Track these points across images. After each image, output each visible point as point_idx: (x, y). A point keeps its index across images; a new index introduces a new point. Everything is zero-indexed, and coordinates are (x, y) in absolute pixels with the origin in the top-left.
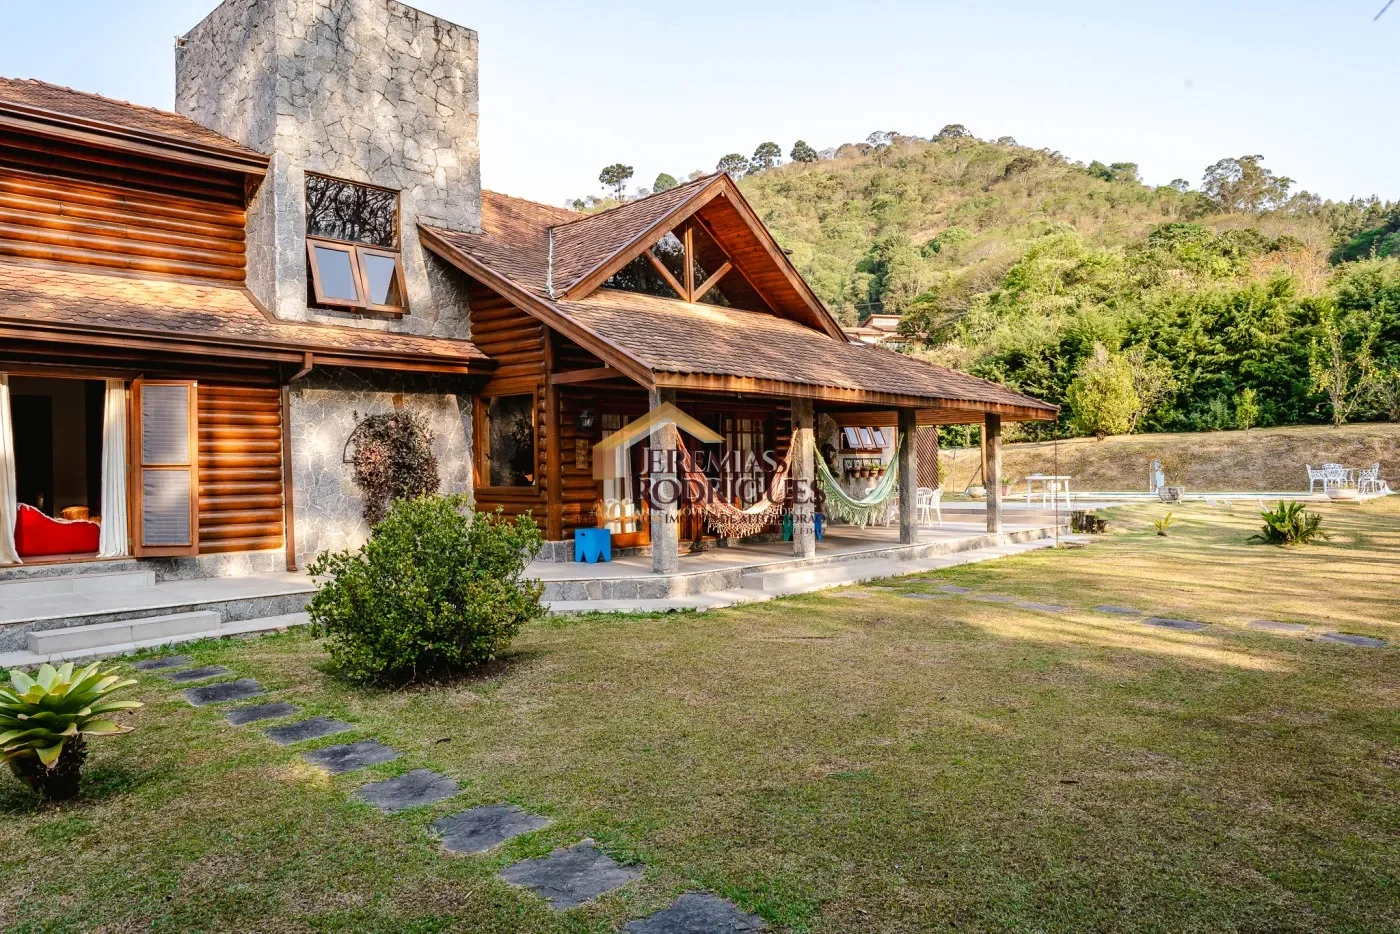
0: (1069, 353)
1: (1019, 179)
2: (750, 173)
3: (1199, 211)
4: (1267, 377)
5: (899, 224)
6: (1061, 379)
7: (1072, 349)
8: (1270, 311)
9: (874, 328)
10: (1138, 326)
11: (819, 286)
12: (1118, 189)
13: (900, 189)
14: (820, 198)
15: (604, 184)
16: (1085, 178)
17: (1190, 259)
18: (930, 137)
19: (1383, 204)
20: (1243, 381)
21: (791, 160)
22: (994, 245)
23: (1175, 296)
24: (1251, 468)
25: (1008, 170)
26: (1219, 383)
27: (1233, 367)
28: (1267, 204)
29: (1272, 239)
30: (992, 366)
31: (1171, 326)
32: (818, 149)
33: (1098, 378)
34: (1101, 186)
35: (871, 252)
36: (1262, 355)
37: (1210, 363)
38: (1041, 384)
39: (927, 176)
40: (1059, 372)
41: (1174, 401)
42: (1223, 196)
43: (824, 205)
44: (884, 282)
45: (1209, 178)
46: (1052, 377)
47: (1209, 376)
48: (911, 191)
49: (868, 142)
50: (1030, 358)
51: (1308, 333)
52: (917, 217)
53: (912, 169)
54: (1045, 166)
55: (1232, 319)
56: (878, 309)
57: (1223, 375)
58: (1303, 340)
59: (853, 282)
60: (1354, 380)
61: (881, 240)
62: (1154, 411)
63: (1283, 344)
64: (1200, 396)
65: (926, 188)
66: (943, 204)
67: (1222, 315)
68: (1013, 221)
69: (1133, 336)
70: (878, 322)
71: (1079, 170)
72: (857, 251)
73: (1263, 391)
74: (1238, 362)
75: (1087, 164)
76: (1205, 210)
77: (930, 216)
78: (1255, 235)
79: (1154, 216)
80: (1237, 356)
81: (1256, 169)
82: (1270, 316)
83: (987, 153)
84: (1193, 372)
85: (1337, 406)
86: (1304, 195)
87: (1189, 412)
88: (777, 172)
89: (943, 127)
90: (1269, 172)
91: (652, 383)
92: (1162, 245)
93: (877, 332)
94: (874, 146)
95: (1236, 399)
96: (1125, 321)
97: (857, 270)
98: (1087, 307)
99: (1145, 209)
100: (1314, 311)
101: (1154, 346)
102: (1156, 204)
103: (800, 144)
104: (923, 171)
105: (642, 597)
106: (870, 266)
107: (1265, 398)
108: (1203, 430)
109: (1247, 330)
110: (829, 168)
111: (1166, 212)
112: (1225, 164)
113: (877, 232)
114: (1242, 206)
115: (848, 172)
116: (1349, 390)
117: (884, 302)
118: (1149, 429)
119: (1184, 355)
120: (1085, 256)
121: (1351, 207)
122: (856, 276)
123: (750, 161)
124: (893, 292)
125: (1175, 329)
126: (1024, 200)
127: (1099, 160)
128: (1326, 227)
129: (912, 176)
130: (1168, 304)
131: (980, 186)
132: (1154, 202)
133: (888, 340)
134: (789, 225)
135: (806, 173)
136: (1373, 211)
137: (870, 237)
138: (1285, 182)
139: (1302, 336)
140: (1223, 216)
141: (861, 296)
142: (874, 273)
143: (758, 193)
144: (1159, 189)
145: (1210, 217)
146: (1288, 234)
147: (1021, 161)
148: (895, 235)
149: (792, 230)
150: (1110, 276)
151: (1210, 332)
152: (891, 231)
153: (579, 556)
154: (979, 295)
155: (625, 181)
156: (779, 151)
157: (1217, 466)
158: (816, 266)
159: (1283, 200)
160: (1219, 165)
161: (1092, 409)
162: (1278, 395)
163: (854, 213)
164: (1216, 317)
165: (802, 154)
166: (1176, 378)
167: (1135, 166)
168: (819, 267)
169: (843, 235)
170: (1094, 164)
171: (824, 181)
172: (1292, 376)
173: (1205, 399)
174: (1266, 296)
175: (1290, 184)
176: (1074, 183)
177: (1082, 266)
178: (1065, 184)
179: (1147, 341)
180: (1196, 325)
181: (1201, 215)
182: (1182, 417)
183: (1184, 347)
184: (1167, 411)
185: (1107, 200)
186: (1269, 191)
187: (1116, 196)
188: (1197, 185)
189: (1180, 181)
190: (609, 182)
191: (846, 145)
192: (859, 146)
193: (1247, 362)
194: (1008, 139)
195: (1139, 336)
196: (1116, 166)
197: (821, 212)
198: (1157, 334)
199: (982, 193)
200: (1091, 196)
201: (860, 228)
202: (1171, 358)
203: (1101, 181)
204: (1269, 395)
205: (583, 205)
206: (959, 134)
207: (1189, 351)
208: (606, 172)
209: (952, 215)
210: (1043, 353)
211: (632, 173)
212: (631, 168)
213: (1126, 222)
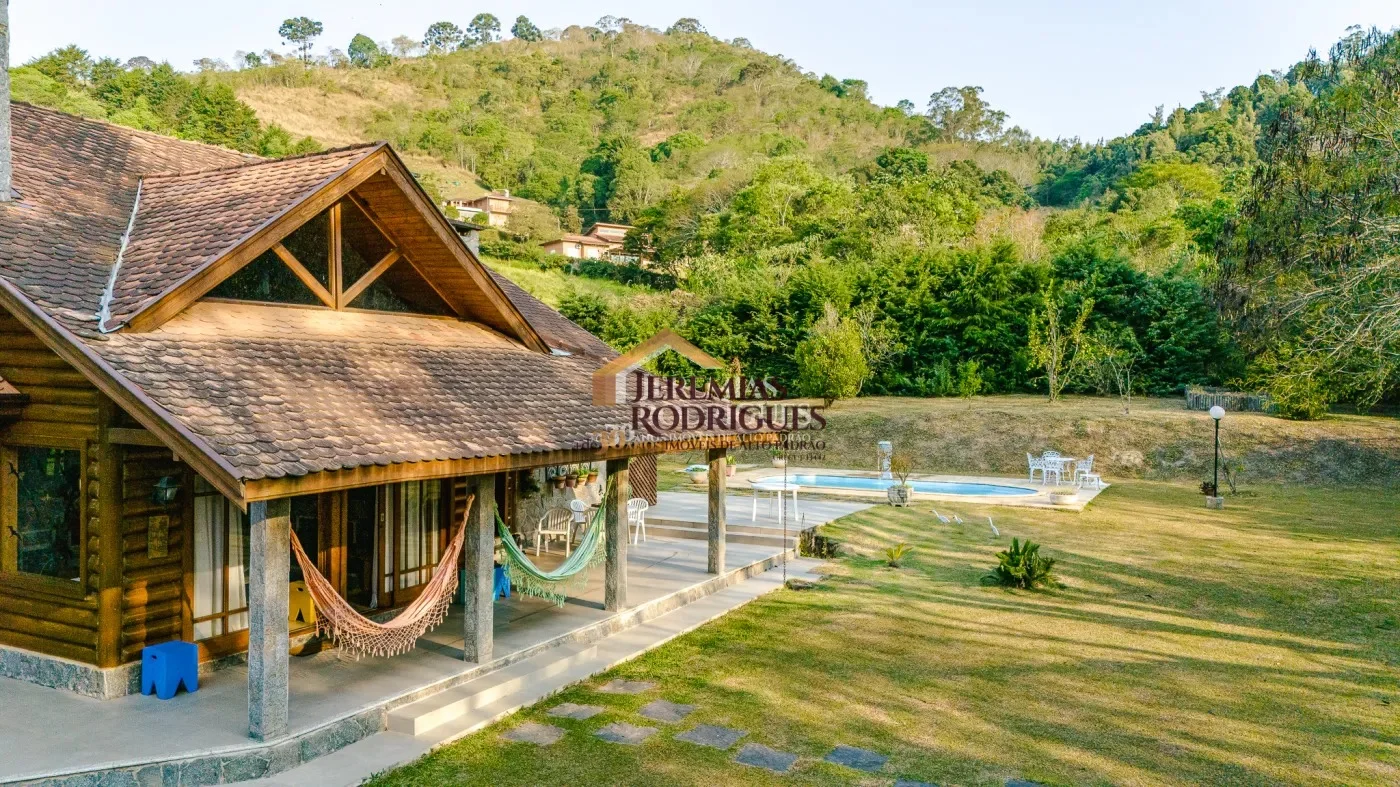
0: (798, 308)
1: (753, 85)
2: (463, 45)
3: (923, 137)
4: (988, 344)
5: (630, 122)
6: (789, 335)
7: (802, 303)
8: (994, 277)
9: (598, 237)
10: (869, 280)
11: (539, 184)
12: (849, 107)
13: (630, 84)
14: (543, 83)
15: (285, 39)
16: (817, 91)
17: (917, 200)
18: (663, 30)
19: (1084, 146)
20: (966, 346)
21: (511, 36)
22: (726, 154)
23: (904, 254)
24: (974, 447)
25: (742, 74)
26: (944, 348)
27: (957, 332)
28: (983, 136)
29: (988, 172)
30: (719, 317)
31: (899, 285)
32: (542, 29)
33: (827, 342)
34: (831, 100)
35: (598, 150)
36: (984, 321)
37: (935, 327)
38: (769, 339)
39: (660, 72)
40: (788, 329)
41: (900, 364)
42: (946, 124)
43: (546, 91)
44: (611, 186)
45: (934, 105)
46: (780, 333)
47: (934, 339)
48: (642, 88)
49: (598, 26)
50: (758, 311)
51: (1028, 301)
52: (647, 117)
53: (643, 62)
54: (778, 73)
55: (958, 282)
56: (605, 218)
57: (947, 340)
58: (1024, 308)
59: (577, 183)
60: (1069, 357)
61: (609, 139)
62: (880, 374)
63: (1005, 312)
64: (923, 358)
65: (658, 84)
66: (675, 105)
67: (948, 277)
68: (745, 130)
69: (862, 294)
70: (603, 230)
71: (812, 82)
72: (582, 148)
73: (984, 358)
74: (962, 327)
75: (820, 76)
76: (930, 138)
77: (662, 117)
78: (974, 167)
79: (882, 137)
80: (961, 321)
81: (975, 100)
82: (993, 282)
83: (720, 53)
84: (919, 334)
85: (1052, 380)
86: (1016, 131)
87: (915, 376)
88: (496, 48)
89: (677, 19)
90: (987, 104)
91: (239, 496)
92: (890, 182)
93: (603, 243)
94: (604, 31)
95: (960, 366)
96: (855, 277)
97: (582, 170)
98: (817, 259)
99: (873, 129)
100: (1033, 279)
101: (882, 305)
102: (884, 126)
103: (521, 20)
104: (655, 66)
105: (228, 781)
106: (596, 167)
107: (986, 365)
108: (927, 395)
109: (972, 295)
110: (554, 51)
111: (893, 135)
112: (949, 93)
113: (605, 127)
114: (962, 136)
115: (576, 58)
116: (1063, 365)
117: (610, 209)
118: (876, 392)
119: (911, 316)
120: (815, 183)
121: (1056, 146)
122: (581, 177)
123: (465, 32)
124: (621, 198)
125: (904, 288)
126: (758, 108)
127: (832, 74)
128: (1036, 164)
129: (643, 69)
130: (898, 261)
131: (713, 88)
132: (882, 123)
133: (614, 252)
134: (508, 110)
135: (528, 53)
136: (1075, 151)
137: (597, 133)
138: (1000, 116)
139: (1021, 304)
140: (945, 145)
141: (585, 199)
142: (600, 175)
143: (473, 70)
144: (887, 110)
145: (933, 145)
146: (1001, 167)
147: (756, 66)
148: (624, 135)
149: (511, 116)
150: (840, 212)
151: (937, 294)
152: (620, 129)
153: (147, 686)
154: (709, 215)
155: (311, 39)
156: (498, 24)
157: (942, 443)
158: (536, 160)
159: (999, 134)
160: (944, 92)
161: (820, 374)
162: (997, 363)
163: (582, 104)
164: (943, 279)
165: (524, 31)
166: (903, 340)
167: (866, 84)
168: (541, 163)
169: (569, 128)
170: (827, 77)
171: (549, 65)
172: (1011, 344)
173: (930, 363)
174: (990, 261)
175: (1005, 118)
176: (806, 95)
177: (812, 194)
178: (798, 96)
179: (876, 300)
180: (924, 286)
181: (925, 141)
182: (907, 381)
183: (911, 308)
184: (894, 374)
185: (838, 116)
186: (987, 123)
187: (846, 113)
188: (922, 108)
189: (907, 101)
190: (292, 37)
191: (573, 27)
192: (587, 29)
193: (971, 328)
194: (743, 40)
195: (868, 294)
196: (847, 82)
197: (544, 99)
198: (886, 293)
199: (716, 97)
200: (822, 111)
201: (586, 122)
202: (899, 319)
203: (833, 96)
204: (989, 362)
205: (258, 59)
206: (694, 29)
207: (916, 313)
208: (289, 24)
209: (684, 118)
210: (772, 306)
211: (320, 30)
212: (319, 24)
213: (855, 142)
